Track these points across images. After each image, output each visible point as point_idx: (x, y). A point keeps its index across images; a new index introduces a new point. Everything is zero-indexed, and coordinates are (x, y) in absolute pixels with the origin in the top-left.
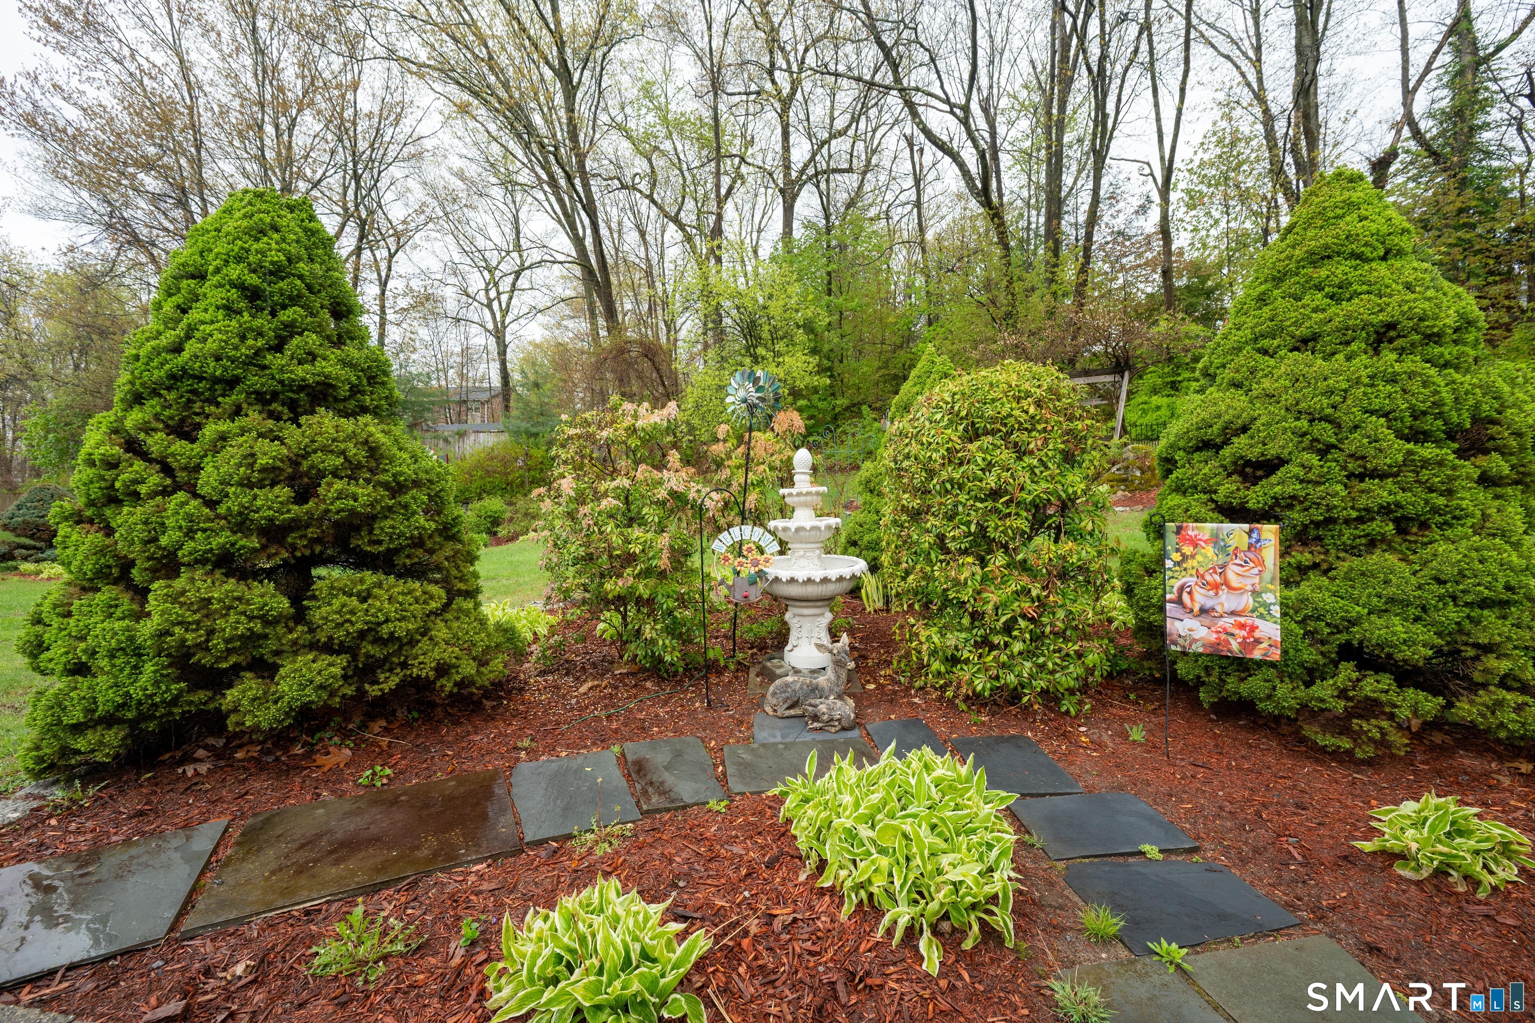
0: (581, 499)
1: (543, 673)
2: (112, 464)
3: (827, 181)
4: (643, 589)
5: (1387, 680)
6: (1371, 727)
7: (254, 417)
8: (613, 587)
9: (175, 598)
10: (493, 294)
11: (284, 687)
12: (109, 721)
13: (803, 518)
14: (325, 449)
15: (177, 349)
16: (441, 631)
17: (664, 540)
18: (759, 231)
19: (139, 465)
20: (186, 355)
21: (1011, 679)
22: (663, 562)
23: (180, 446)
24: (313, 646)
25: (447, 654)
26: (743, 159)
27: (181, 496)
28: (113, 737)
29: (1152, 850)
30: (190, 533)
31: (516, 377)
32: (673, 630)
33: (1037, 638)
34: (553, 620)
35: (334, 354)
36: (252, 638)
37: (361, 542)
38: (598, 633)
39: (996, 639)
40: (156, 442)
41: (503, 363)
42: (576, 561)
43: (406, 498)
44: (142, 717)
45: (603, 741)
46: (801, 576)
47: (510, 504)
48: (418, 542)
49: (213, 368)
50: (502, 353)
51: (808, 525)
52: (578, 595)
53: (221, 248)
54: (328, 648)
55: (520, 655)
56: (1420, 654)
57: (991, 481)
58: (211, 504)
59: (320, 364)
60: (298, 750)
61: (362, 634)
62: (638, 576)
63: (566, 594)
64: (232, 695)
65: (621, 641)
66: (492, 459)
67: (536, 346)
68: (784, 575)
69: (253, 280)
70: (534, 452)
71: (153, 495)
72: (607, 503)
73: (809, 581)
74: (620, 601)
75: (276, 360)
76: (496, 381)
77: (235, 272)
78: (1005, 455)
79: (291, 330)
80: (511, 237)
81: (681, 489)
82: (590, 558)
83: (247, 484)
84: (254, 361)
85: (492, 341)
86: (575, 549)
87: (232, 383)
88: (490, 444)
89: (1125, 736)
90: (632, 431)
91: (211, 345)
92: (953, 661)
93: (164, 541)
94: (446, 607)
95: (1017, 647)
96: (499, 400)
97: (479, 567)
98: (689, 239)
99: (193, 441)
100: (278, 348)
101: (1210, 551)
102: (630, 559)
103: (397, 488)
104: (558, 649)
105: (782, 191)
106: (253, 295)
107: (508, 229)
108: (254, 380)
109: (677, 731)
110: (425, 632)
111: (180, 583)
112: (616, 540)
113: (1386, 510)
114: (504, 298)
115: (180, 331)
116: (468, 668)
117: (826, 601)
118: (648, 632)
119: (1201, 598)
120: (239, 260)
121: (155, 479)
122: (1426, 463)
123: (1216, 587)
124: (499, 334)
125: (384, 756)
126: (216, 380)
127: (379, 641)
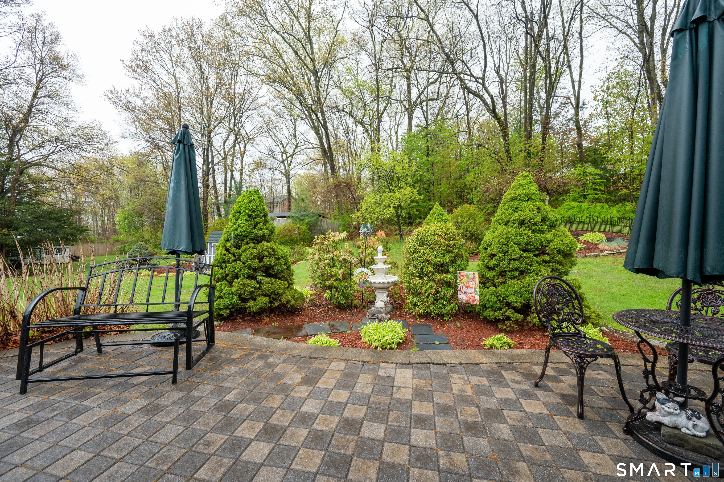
0: (320, 260)
1: (309, 306)
2: (225, 255)
3: (427, 106)
4: (335, 284)
5: (512, 311)
6: (508, 323)
7: (251, 244)
8: (328, 283)
9: (239, 283)
10: (285, 157)
11: (258, 303)
12: (227, 308)
13: (380, 265)
14: (265, 251)
15: (236, 230)
16: (288, 293)
17: (341, 271)
18: (398, 125)
19: (230, 255)
20: (239, 231)
21: (429, 310)
22: (340, 277)
23: (237, 251)
24: (263, 295)
25: (289, 298)
26: (390, 98)
27: (238, 262)
28: (228, 311)
29: (437, 343)
30: (241, 270)
31: (293, 191)
32: (344, 294)
33: (436, 300)
34: (312, 293)
35: (265, 227)
36: (252, 292)
37: (271, 271)
38: (324, 297)
39: (426, 300)
40: (233, 250)
41: (289, 187)
42: (319, 276)
43: (280, 261)
44: (233, 308)
45: (325, 321)
46: (377, 281)
47: (292, 249)
48: (282, 271)
49: (244, 234)
50: (288, 183)
51: (380, 267)
52: (319, 285)
53: (244, 206)
54: (265, 295)
55: (304, 301)
56: (519, 305)
57: (424, 257)
58: (244, 263)
59: (263, 230)
60: (257, 318)
61: (272, 292)
62: (335, 280)
63: (316, 285)
64: (248, 304)
65: (330, 299)
66: (285, 230)
67: (302, 177)
68: (373, 281)
69: (250, 213)
70: (301, 227)
71: (233, 261)
72: (327, 261)
73: (379, 283)
74: (330, 287)
75: (255, 231)
76: (285, 193)
77: (247, 212)
78: (428, 251)
79: (257, 223)
80: (292, 132)
81: (345, 258)
82: (322, 275)
83: (251, 259)
84: (251, 232)
85: (284, 178)
86: (319, 273)
87: (247, 236)
88: (284, 224)
89: (457, 326)
90: (333, 241)
91: (244, 229)
92: (416, 305)
93: (236, 271)
94: (288, 287)
95: (430, 302)
96: (287, 201)
97: (294, 277)
98: (367, 130)
99: (239, 249)
100: (255, 228)
101: (466, 278)
102: (332, 276)
103: (278, 259)
104: (313, 300)
105: (407, 109)
106: (250, 216)
107: (291, 129)
108: (251, 236)
109: (343, 320)
110: (284, 292)
111: (239, 280)
112: (329, 271)
113: (516, 269)
114: (289, 159)
115: (237, 226)
116: (293, 302)
117: (387, 288)
118: (337, 295)
119: (465, 289)
120: (248, 209)
121: (233, 258)
122: (525, 257)
123: (467, 287)
124: (287, 174)
125: (276, 321)
126: (244, 236)
127: (275, 294)
